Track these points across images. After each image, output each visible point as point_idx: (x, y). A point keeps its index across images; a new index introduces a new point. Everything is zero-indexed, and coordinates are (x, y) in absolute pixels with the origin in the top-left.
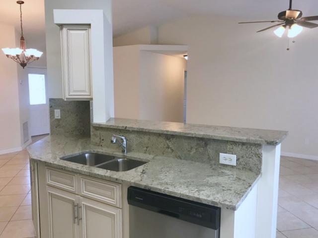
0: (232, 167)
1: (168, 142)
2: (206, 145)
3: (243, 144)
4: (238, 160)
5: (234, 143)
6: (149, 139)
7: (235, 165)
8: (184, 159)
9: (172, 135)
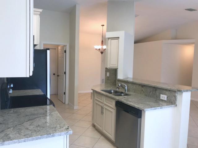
0: (165, 101)
1: (142, 88)
2: (156, 90)
3: (169, 91)
4: (167, 98)
5: (166, 90)
6: (136, 86)
7: (166, 100)
8: (148, 96)
9: (144, 85)
